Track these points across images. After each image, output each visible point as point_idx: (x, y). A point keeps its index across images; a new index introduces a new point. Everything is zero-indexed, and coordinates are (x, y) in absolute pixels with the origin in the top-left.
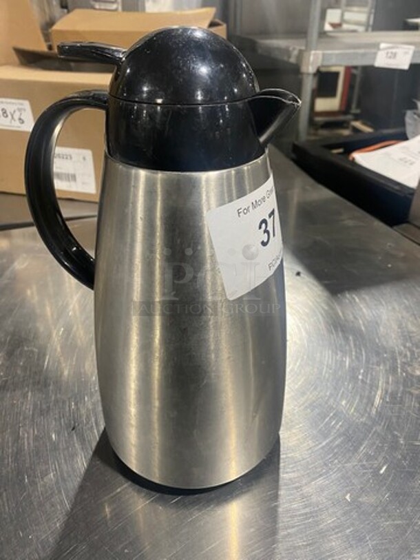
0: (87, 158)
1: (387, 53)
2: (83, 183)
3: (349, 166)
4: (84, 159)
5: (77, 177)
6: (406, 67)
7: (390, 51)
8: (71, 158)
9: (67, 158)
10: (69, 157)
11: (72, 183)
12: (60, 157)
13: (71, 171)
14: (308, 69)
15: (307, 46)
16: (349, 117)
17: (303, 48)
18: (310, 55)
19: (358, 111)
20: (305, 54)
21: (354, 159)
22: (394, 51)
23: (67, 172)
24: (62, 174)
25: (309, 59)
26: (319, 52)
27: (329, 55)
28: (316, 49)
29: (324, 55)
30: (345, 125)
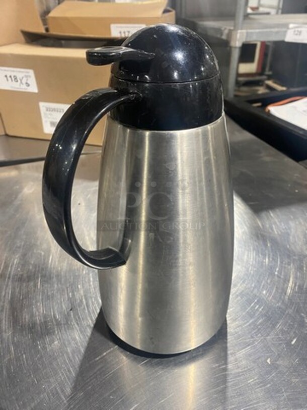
1: (295, 31)
3: (265, 116)
7: (297, 29)
9: (60, 111)
12: (55, 111)
14: (236, 44)
15: (235, 26)
16: (264, 77)
17: (232, 28)
18: (237, 33)
19: (270, 73)
20: (234, 33)
21: (269, 111)
22: (299, 29)
25: (236, 37)
26: (244, 31)
27: (251, 33)
28: (242, 29)
29: (247, 33)
30: (261, 83)
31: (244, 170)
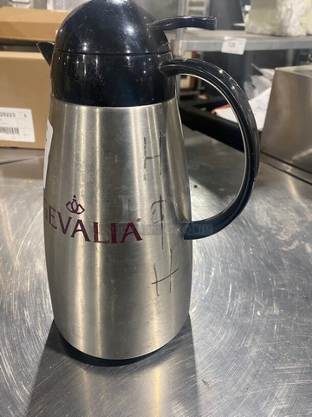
0: (27, 115)
1: (229, 43)
2: (25, 135)
3: (213, 118)
4: (25, 116)
5: (19, 130)
6: (241, 52)
7: (231, 41)
8: (14, 116)
9: (11, 116)
10: (13, 115)
11: (16, 135)
12: (5, 116)
13: (15, 126)
14: (178, 53)
15: (176, 37)
16: (196, 92)
17: (174, 38)
18: (178, 44)
20: (176, 43)
21: (215, 113)
22: (234, 41)
23: (11, 127)
24: (7, 128)
26: (185, 41)
27: (192, 43)
28: (183, 39)
29: (188, 43)
30: (195, 98)
31: (204, 164)
